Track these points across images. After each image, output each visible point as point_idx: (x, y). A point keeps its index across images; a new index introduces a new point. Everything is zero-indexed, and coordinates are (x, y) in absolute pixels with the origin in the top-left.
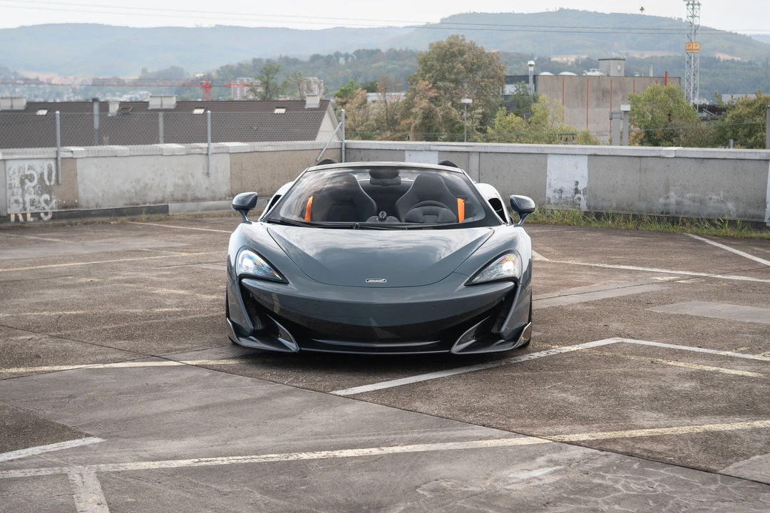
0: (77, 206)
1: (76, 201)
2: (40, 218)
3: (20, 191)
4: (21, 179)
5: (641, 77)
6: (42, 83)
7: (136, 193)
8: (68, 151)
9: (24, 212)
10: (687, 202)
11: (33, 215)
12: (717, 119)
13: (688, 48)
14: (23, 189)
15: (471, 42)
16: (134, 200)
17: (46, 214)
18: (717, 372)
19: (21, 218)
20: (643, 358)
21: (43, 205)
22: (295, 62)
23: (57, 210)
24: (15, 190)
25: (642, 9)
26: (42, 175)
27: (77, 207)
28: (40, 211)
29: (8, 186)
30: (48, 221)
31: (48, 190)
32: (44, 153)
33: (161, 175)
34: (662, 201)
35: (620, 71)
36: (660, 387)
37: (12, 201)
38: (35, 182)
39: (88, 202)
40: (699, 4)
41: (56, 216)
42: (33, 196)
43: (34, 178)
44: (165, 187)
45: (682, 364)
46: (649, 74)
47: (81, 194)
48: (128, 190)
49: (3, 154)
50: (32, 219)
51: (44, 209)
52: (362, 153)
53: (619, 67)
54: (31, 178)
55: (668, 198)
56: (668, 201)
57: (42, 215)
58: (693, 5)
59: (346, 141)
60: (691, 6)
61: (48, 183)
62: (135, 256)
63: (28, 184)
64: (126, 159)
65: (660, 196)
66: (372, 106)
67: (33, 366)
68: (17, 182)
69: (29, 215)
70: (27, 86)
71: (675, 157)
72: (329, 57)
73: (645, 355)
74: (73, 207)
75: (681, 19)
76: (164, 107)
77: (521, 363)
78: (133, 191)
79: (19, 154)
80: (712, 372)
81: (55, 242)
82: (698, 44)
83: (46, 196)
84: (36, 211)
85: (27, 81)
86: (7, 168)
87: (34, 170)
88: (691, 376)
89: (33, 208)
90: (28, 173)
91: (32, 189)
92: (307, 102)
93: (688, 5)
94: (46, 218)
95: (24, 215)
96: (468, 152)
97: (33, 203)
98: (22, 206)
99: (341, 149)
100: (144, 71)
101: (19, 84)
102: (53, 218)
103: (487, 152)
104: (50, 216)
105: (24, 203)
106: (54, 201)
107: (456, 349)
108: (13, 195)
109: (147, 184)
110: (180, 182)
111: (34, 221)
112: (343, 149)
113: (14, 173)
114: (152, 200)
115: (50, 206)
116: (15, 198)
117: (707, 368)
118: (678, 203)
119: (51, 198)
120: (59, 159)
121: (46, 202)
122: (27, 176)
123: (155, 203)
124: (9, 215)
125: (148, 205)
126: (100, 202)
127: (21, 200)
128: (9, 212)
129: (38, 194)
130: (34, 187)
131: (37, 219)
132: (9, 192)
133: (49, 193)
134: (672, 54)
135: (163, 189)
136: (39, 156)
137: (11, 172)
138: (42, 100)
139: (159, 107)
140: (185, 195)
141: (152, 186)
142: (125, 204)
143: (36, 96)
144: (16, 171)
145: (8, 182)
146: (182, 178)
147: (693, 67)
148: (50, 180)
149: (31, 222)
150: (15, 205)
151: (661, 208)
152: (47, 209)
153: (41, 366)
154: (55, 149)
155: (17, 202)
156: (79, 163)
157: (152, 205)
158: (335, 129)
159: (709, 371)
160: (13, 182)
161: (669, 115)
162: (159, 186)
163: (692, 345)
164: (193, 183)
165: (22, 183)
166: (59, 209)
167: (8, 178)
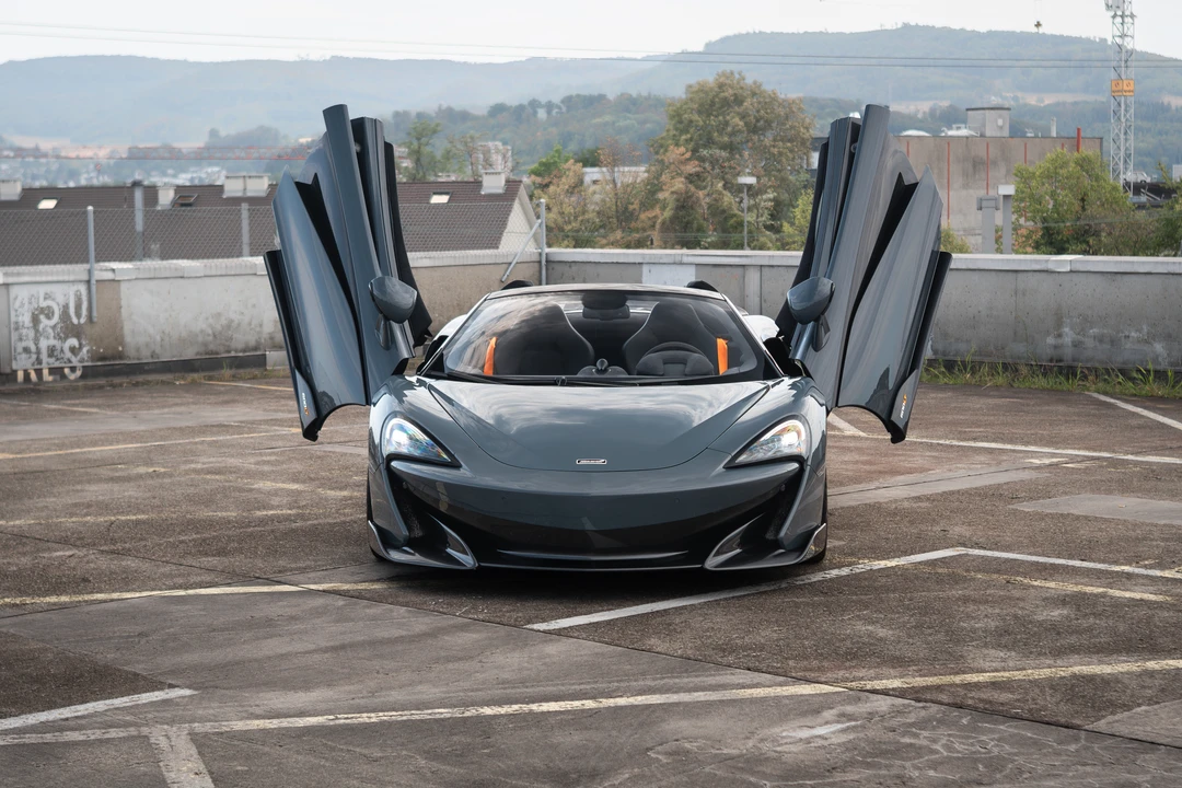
0: (121, 356)
1: (120, 349)
2: (64, 377)
3: (32, 334)
4: (33, 314)
5: (1036, 137)
6: (45, 155)
7: (215, 336)
8: (106, 270)
9: (39, 367)
10: (1089, 343)
11: (52, 371)
12: (1162, 207)
13: (1114, 88)
14: (37, 331)
15: (755, 83)
16: (212, 347)
17: (73, 369)
18: (1103, 595)
19: (33, 376)
20: (995, 576)
21: (68, 354)
22: (464, 116)
23: (90, 364)
24: (24, 332)
25: (1038, 25)
26: (66, 307)
27: (121, 358)
28: (63, 365)
29: (12, 326)
30: (76, 380)
31: (76, 332)
32: (69, 273)
33: (254, 306)
34: (1050, 340)
35: (1001, 128)
36: (1016, 617)
38: (56, 318)
39: (138, 350)
40: (1132, 16)
41: (88, 373)
42: (52, 342)
43: (53, 313)
45: (1052, 585)
46: (1049, 130)
48: (202, 331)
49: (6, 274)
50: (51, 378)
51: (70, 361)
52: (574, 268)
53: (1000, 122)
54: (49, 314)
55: (1060, 336)
56: (1060, 341)
57: (67, 371)
58: (1122, 17)
59: (547, 250)
60: (1119, 20)
61: (75, 321)
62: (218, 433)
63: (44, 322)
64: (199, 280)
65: (1048, 333)
66: (593, 188)
67: (80, 593)
68: (26, 319)
69: (46, 372)
70: (20, 160)
71: (1071, 271)
72: (521, 108)
73: (998, 572)
74: (114, 358)
75: (1105, 40)
76: (249, 194)
77: (810, 584)
78: (210, 332)
79: (29, 274)
80: (1096, 595)
81: (91, 413)
82: (1132, 82)
83: (73, 342)
84: (57, 364)
85: (20, 152)
86: (12, 296)
87: (53, 300)
88: (1063, 600)
89: (52, 360)
90: (44, 304)
91: (50, 331)
92: (485, 184)
93: (1114, 17)
94: (72, 377)
95: (39, 372)
96: (744, 266)
97: (51, 351)
98: (34, 356)
99: (540, 262)
100: (213, 133)
101: (7, 157)
102: (83, 377)
103: (772, 266)
104: (79, 373)
105: (38, 352)
106: (85, 350)
107: (712, 562)
108: (21, 339)
109: (232, 321)
111: (54, 381)
112: (544, 262)
113: (22, 305)
115: (79, 357)
116: (24, 344)
117: (1089, 589)
118: (1076, 345)
119: (80, 344)
120: (93, 282)
121: (73, 350)
122: (42, 310)
123: (244, 351)
124: (15, 372)
125: (233, 354)
126: (158, 351)
127: (33, 348)
128: (14, 367)
129: (60, 338)
130: (54, 327)
131: (58, 377)
132: (14, 336)
133: (78, 337)
134: (1090, 98)
135: (258, 329)
136: (61, 278)
137: (17, 304)
138: (44, 183)
139: (240, 194)
142: (197, 354)
143: (34, 177)
144: (26, 301)
145: (13, 319)
147: (1123, 120)
148: (78, 315)
149: (48, 382)
150: (24, 356)
151: (1049, 352)
152: (75, 361)
153: (92, 592)
154: (86, 266)
155: (26, 350)
156: (124, 287)
157: (241, 354)
158: (531, 228)
159: (1091, 594)
160: (20, 319)
161: (1083, 200)
162: (250, 324)
163: (1071, 557)
165: (35, 320)
166: (92, 361)
167: (13, 313)
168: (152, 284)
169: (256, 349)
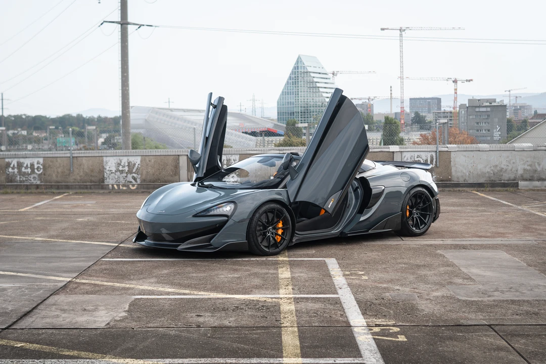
0: (450, 180)
1: (450, 177)
7: (494, 174)
16: (492, 178)
27: (450, 181)
32: (428, 148)
33: (514, 163)
39: (458, 178)
44: (517, 171)
47: (453, 173)
48: (488, 172)
64: (487, 152)
74: (447, 181)
78: (492, 172)
109: (503, 169)
110: (529, 168)
114: (506, 179)
123: (508, 181)
125: (503, 182)
126: (467, 178)
135: (515, 172)
140: (532, 176)
141: (506, 170)
142: (485, 181)
146: (531, 165)
156: (452, 154)
157: (506, 182)
162: (512, 170)
164: (539, 169)
168: (464, 153)
169: (514, 180)
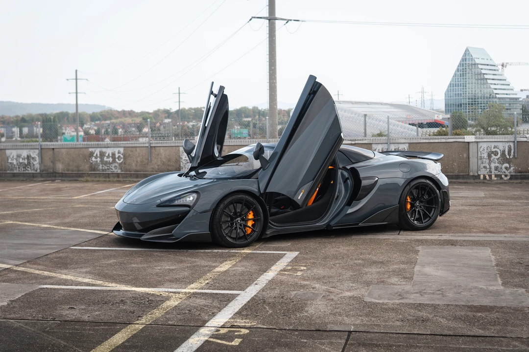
2: (501, 178)
3: (488, 161)
4: (488, 153)
9: (490, 174)
11: (496, 176)
14: (490, 160)
17: (506, 176)
19: (487, 177)
21: (504, 170)
23: (514, 174)
24: (484, 160)
26: (504, 151)
28: (502, 174)
29: (479, 158)
31: (508, 161)
37: (482, 167)
38: (499, 156)
42: (497, 165)
43: (498, 154)
50: (496, 179)
51: (505, 173)
54: (496, 153)
57: (503, 176)
61: (508, 157)
63: (493, 156)
68: (486, 155)
69: (493, 176)
79: (487, 138)
83: (507, 165)
84: (499, 173)
86: (479, 146)
87: (498, 148)
89: (496, 172)
90: (494, 150)
91: (496, 160)
94: (506, 179)
95: (490, 176)
97: (496, 168)
98: (488, 170)
102: (510, 179)
104: (508, 177)
105: (490, 168)
106: (512, 168)
108: (483, 163)
111: (497, 180)
113: (484, 150)
115: (509, 171)
116: (484, 165)
119: (510, 166)
120: (516, 142)
121: (506, 168)
122: (493, 152)
124: (479, 175)
127: (488, 167)
128: (479, 174)
129: (501, 163)
130: (498, 159)
131: (499, 178)
132: (480, 162)
133: (509, 163)
136: (501, 140)
137: (482, 149)
144: (485, 149)
145: (479, 155)
148: (509, 155)
149: (494, 180)
150: (484, 169)
152: (507, 173)
155: (485, 167)
160: (483, 155)
165: (489, 156)
167: (479, 153)
